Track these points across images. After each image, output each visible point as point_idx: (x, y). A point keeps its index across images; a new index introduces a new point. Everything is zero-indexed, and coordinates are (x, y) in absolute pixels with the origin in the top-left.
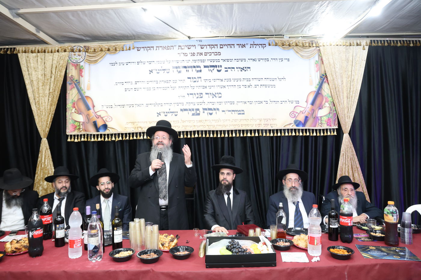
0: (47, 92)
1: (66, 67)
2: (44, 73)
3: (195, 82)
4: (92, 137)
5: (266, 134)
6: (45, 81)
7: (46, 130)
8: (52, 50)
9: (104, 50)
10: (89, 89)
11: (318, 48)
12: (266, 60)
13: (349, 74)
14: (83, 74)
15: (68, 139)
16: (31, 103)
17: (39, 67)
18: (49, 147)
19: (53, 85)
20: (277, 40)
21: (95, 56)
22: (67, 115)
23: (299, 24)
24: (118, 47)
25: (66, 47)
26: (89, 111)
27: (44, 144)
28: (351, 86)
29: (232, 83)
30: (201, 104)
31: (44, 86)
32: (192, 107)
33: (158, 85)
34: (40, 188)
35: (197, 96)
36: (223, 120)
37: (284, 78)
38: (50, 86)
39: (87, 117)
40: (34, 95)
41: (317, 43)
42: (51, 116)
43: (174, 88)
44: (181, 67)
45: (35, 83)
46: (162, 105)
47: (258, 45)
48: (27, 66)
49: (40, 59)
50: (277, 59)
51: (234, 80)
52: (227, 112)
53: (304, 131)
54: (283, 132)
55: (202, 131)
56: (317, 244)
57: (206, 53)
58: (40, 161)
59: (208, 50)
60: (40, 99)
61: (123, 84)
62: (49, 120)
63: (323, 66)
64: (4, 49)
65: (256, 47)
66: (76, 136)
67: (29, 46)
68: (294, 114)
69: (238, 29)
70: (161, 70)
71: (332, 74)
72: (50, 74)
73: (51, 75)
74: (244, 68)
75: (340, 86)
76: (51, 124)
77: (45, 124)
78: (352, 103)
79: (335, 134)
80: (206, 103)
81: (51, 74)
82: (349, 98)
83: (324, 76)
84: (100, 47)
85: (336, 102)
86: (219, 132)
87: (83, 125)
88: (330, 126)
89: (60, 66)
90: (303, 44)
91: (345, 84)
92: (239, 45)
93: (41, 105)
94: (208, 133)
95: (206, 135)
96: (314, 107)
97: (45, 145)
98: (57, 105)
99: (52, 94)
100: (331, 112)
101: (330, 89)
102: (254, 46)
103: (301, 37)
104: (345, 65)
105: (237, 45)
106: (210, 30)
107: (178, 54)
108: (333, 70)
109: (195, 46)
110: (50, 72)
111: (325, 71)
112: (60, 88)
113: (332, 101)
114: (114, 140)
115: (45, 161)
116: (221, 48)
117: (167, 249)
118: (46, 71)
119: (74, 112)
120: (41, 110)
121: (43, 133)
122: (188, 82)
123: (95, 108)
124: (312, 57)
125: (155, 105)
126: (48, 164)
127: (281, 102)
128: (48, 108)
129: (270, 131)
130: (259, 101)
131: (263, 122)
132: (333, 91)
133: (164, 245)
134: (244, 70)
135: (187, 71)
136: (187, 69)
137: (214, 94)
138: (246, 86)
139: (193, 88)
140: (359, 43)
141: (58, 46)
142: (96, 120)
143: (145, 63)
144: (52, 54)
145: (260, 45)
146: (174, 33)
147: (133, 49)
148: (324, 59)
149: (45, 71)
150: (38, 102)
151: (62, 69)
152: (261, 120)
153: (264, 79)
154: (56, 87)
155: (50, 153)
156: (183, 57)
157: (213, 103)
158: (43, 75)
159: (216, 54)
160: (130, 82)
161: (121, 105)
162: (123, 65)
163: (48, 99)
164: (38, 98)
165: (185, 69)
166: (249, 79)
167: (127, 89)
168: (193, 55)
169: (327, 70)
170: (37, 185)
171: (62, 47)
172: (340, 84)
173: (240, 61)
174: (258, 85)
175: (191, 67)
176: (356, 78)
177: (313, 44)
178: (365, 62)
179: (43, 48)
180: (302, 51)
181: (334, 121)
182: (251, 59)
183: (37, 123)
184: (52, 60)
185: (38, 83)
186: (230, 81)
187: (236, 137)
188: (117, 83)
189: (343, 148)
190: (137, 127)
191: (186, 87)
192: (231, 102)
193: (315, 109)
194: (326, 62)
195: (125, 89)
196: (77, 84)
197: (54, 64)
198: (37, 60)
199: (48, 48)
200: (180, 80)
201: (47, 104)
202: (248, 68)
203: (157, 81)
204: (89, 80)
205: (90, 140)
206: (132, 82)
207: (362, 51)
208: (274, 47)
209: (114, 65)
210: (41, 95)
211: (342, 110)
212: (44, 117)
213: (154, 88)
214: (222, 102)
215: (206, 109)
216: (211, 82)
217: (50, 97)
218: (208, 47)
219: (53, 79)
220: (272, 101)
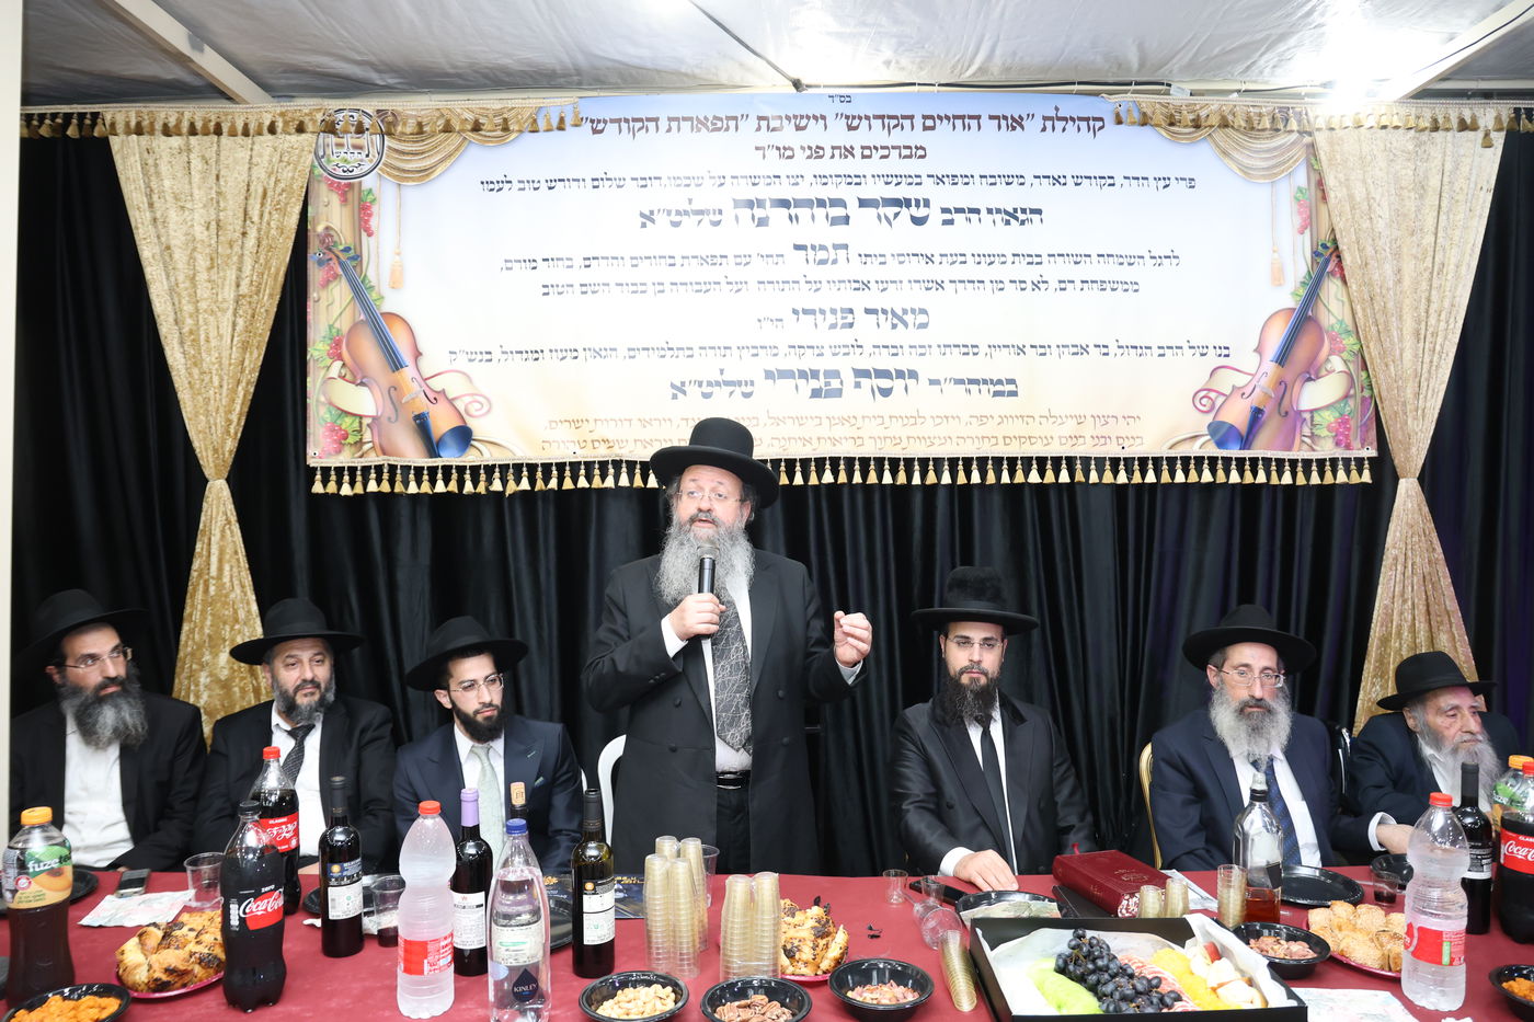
0: (229, 294)
1: (304, 193)
2: (214, 217)
3: (823, 262)
4: (412, 476)
5: (1101, 474)
6: (220, 250)
7: (222, 448)
8: (246, 126)
9: (457, 128)
10: (395, 285)
11: (1307, 139)
12: (1103, 181)
13: (1425, 243)
14: (373, 223)
15: (313, 482)
16: (162, 339)
17: (196, 192)
18: (235, 513)
19: (253, 267)
20: (1147, 101)
21: (422, 153)
22: (308, 389)
23: (1246, 39)
24: (516, 116)
25: (306, 114)
26: (397, 373)
27: (215, 502)
28: (1434, 292)
29: (971, 271)
30: (846, 350)
31: (215, 270)
32: (809, 362)
33: (677, 274)
34: (203, 679)
35: (831, 319)
36: (932, 417)
37: (1171, 254)
38: (240, 269)
39: (391, 399)
40: (174, 304)
41: (1304, 117)
42: (246, 391)
43: (738, 286)
44: (768, 204)
45: (180, 256)
46: (690, 352)
47: (1073, 119)
48: (148, 186)
49: (199, 159)
50: (1147, 179)
51: (977, 259)
52: (950, 388)
53: (1247, 467)
54: (1165, 467)
55: (850, 461)
57: (869, 148)
58: (200, 570)
59: (876, 135)
60: (201, 322)
61: (534, 268)
62: (238, 407)
63: (1323, 208)
64: (54, 116)
65: (1064, 130)
66: (346, 472)
67: (153, 107)
68: (1210, 398)
69: (998, 52)
70: (686, 213)
71: (1358, 242)
72: (240, 223)
73: (244, 227)
74: (1019, 211)
75: (1388, 289)
76: (243, 423)
77: (220, 421)
78: (1435, 359)
79: (1366, 477)
80: (868, 349)
81: (245, 221)
82: (1422, 337)
83: (1330, 251)
84: (443, 115)
85: (1373, 352)
86: (916, 463)
87: (375, 430)
88: (1348, 447)
89: (278, 190)
90: (1249, 120)
91: (1407, 282)
92: (997, 118)
93: (203, 348)
94: (872, 467)
95: (865, 475)
96: (1289, 374)
97: (222, 507)
98: (267, 348)
99: (250, 303)
100: (1352, 392)
101: (1351, 302)
102: (1059, 125)
103: (1238, 91)
104: (1413, 209)
105: (991, 117)
106: (888, 53)
107: (757, 148)
108: (1366, 225)
109: (823, 118)
110: (241, 215)
111: (1333, 230)
112: (281, 278)
113: (1356, 348)
114: (501, 489)
115: (220, 569)
116: (926, 128)
117: (807, 973)
118: (225, 209)
119: (336, 376)
120: (204, 365)
121: (211, 460)
122: (796, 265)
123: (423, 362)
124: (1283, 172)
125: (662, 353)
126: (231, 581)
127: (1161, 351)
128: (231, 358)
129: (1115, 462)
130: (1073, 346)
131: (1088, 430)
132: (1364, 310)
133: (797, 956)
134: (1017, 219)
135: (790, 217)
136: (793, 211)
137: (900, 313)
138: (1023, 285)
139: (814, 287)
140: (1469, 121)
141: (273, 110)
142: (424, 410)
143: (622, 183)
144: (249, 141)
145: (1080, 119)
146: (741, 65)
147: (576, 125)
148: (1330, 181)
149: (218, 209)
150: (191, 332)
151: (286, 204)
152: (1083, 419)
153: (1094, 258)
154: (263, 274)
155: (241, 539)
156: (773, 163)
157: (894, 351)
158: (213, 226)
159: (906, 152)
160: (562, 259)
161: (527, 352)
162: (535, 189)
163: (230, 324)
164: (191, 316)
165: (784, 211)
166: (1037, 256)
167: (552, 286)
168: (815, 155)
169: (1341, 225)
170: (191, 666)
171: (290, 115)
172: (1391, 284)
173: (1004, 183)
174: (1073, 282)
175: (808, 203)
176: (1453, 261)
177: (1287, 120)
178: (1489, 197)
179: (213, 118)
180: (1244, 148)
181: (1365, 428)
182: (1044, 177)
183: (190, 419)
184: (247, 166)
185: (191, 258)
186: (961, 263)
187: (982, 485)
188: (511, 261)
189: (1395, 536)
190: (593, 441)
191: (788, 282)
192: (967, 346)
193: (1288, 379)
194: (1339, 195)
195: (544, 286)
196: (350, 264)
197: (255, 183)
198: (186, 165)
199: (230, 117)
200: (762, 256)
201: (229, 341)
202: (1033, 211)
203: (673, 257)
204: (399, 247)
205: (403, 490)
206: (571, 259)
207: (1479, 150)
208: (1137, 128)
209: (499, 190)
210: (205, 307)
211: (1395, 385)
212: (216, 393)
213: (659, 284)
214: (930, 346)
215: (865, 373)
216: (885, 263)
217: (241, 316)
218: (877, 124)
219: (251, 242)
220: (1127, 347)
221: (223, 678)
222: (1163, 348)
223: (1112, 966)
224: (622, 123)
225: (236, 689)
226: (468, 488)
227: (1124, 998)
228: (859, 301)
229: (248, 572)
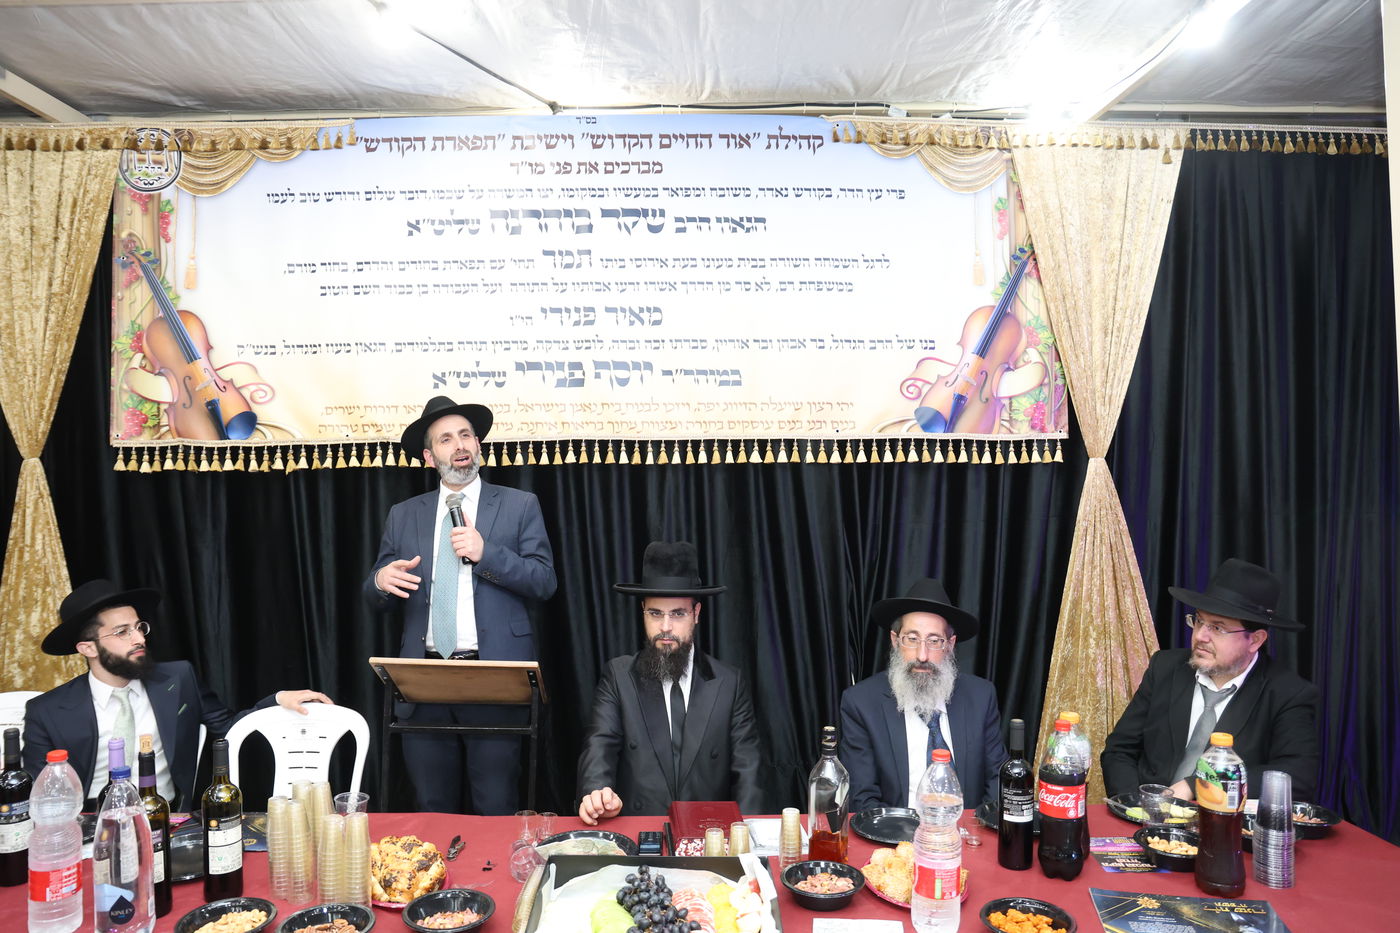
0: (41, 292)
1: (109, 204)
2: (28, 223)
3: (569, 266)
4: (203, 456)
5: (816, 455)
6: (34, 253)
7: (36, 429)
8: (57, 142)
9: (246, 147)
10: (191, 285)
11: (1007, 155)
12: (821, 192)
13: (1112, 248)
14: (171, 230)
15: (115, 461)
17: (12, 200)
18: (47, 488)
19: (65, 269)
20: (862, 121)
21: (216, 168)
22: (112, 378)
23: (939, 68)
24: (299, 136)
25: (112, 133)
26: (191, 364)
27: (29, 478)
28: (1120, 292)
29: (700, 273)
30: (588, 345)
31: (30, 270)
32: (555, 355)
33: (440, 277)
34: (19, 636)
35: (575, 316)
36: (665, 405)
37: (882, 258)
38: (52, 271)
39: (185, 386)
41: (1004, 135)
42: (57, 380)
43: (493, 288)
44: (521, 214)
46: (450, 347)
47: (795, 138)
49: (15, 171)
50: (861, 190)
51: (707, 263)
52: (680, 378)
53: (950, 448)
54: (875, 448)
55: (590, 444)
56: (943, 895)
57: (611, 164)
58: (15, 539)
59: (618, 152)
60: (17, 318)
61: (314, 271)
62: (50, 394)
63: (1021, 218)
65: (787, 147)
66: (146, 452)
68: (917, 387)
69: (722, 78)
70: (449, 222)
71: (1052, 247)
72: (51, 228)
73: (56, 232)
74: (745, 220)
75: (1079, 289)
76: (55, 408)
77: (34, 406)
78: (1121, 352)
79: (1059, 457)
80: (608, 343)
81: (57, 226)
82: (1110, 331)
83: (1027, 255)
84: (234, 134)
85: (1065, 345)
86: (650, 445)
87: (171, 414)
88: (1043, 430)
89: (87, 200)
90: (954, 138)
91: (1096, 282)
92: (727, 136)
93: (18, 341)
94: (610, 448)
95: (603, 455)
96: (988, 364)
97: (35, 481)
98: (77, 342)
99: (61, 300)
100: (1046, 381)
101: (1046, 300)
102: (783, 143)
104: (1102, 218)
105: (721, 136)
106: (624, 81)
107: (512, 165)
109: (571, 137)
110: (53, 222)
111: (1030, 236)
112: (89, 279)
113: (1051, 341)
114: (282, 468)
116: (662, 146)
117: (401, 901)
118: (38, 217)
119: (137, 366)
120: (19, 356)
121: (25, 440)
122: (545, 269)
123: (214, 354)
124: (983, 186)
125: (425, 347)
126: (43, 548)
127: (873, 345)
128: (43, 350)
129: (829, 444)
130: (792, 340)
131: (805, 415)
132: (1057, 307)
133: (394, 886)
135: (540, 226)
136: (543, 221)
137: (637, 311)
138: (748, 286)
139: (561, 288)
140: (1150, 140)
141: (80, 128)
142: (214, 397)
143: (392, 196)
144: (60, 155)
145: (801, 137)
146: (497, 90)
147: (351, 144)
148: (1026, 193)
149: (32, 217)
150: (8, 327)
151: (95, 212)
152: (800, 405)
153: (812, 261)
154: (73, 275)
155: (53, 511)
156: (527, 178)
157: (632, 344)
158: (28, 231)
159: (644, 168)
160: (338, 264)
161: (307, 346)
162: (315, 201)
163: (43, 320)
164: (7, 313)
165: (535, 220)
166: (760, 260)
167: (329, 288)
168: (563, 171)
169: (1037, 232)
171: (97, 132)
172: (1081, 285)
173: (731, 195)
174: (792, 283)
175: (557, 214)
176: (1137, 264)
177: (989, 138)
178: (1170, 206)
179: (28, 134)
180: (949, 163)
181: (1058, 412)
182: (768, 189)
183: (6, 404)
184: (58, 178)
185: (7, 261)
186: (692, 266)
187: (709, 465)
188: (293, 265)
189: (1085, 510)
191: (537, 284)
192: (696, 341)
193: (989, 369)
194: (1035, 205)
195: (322, 288)
196: (151, 267)
197: (66, 193)
198: (3, 176)
199: (42, 134)
200: (515, 261)
201: (42, 334)
202: (758, 220)
203: (436, 262)
204: (194, 252)
205: (196, 468)
206: (346, 264)
207: (1161, 166)
208: (853, 146)
209: (282, 202)
210: (20, 304)
211: (1085, 374)
212: (29, 381)
213: (423, 286)
214: (663, 341)
215: (604, 365)
216: (624, 267)
217: (53, 312)
218: (619, 142)
219: (62, 245)
220: (841, 341)
221: (35, 635)
222: (874, 341)
226: (253, 466)
229: (60, 540)
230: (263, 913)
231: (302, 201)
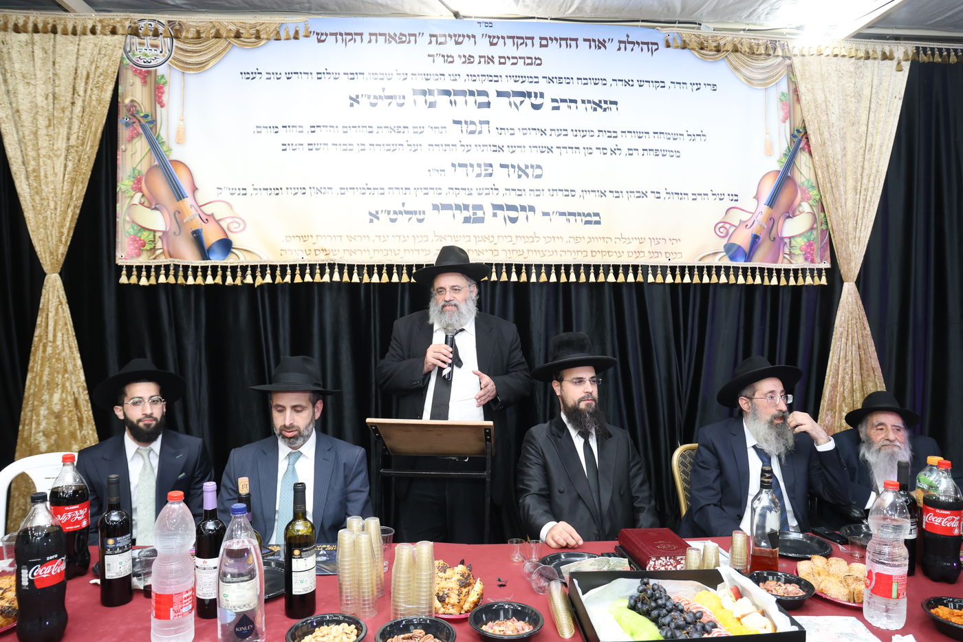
0: (61, 144)
1: (115, 77)
2: (51, 90)
3: (472, 132)
4: (190, 273)
5: (655, 277)
6: (55, 114)
7: (56, 251)
8: (74, 28)
9: (224, 36)
10: (180, 140)
11: (788, 62)
12: (657, 84)
13: (860, 131)
14: (165, 98)
15: (120, 276)
16: (14, 175)
17: (38, 73)
18: (65, 297)
19: (80, 126)
20: (687, 32)
21: (200, 52)
22: (117, 211)
24: (265, 29)
25: (118, 22)
26: (180, 202)
27: (51, 289)
28: (866, 163)
29: (571, 141)
30: (487, 191)
31: (52, 127)
32: (462, 199)
33: (374, 138)
34: (43, 411)
35: (477, 170)
36: (544, 237)
37: (701, 133)
38: (70, 128)
39: (176, 218)
40: (22, 151)
41: (786, 47)
42: (74, 213)
43: (415, 148)
44: (436, 93)
45: (26, 117)
46: (382, 191)
47: (638, 43)
48: (3, 67)
49: (41, 50)
50: (686, 84)
51: (575, 133)
52: (556, 218)
53: (749, 273)
54: (696, 272)
57: (504, 57)
58: (40, 336)
59: (509, 49)
60: (41, 164)
61: (277, 132)
62: (68, 224)
63: (798, 107)
65: (632, 50)
66: (144, 269)
67: (7, 12)
68: (726, 228)
70: (381, 97)
71: (819, 129)
72: (70, 95)
73: (73, 98)
74: (603, 102)
75: (838, 160)
76: (71, 235)
77: (55, 233)
78: (866, 205)
79: (824, 281)
80: (502, 191)
81: (74, 94)
82: (859, 191)
83: (802, 134)
84: (214, 26)
85: (828, 200)
86: (533, 267)
87: (165, 240)
88: (813, 261)
89: (98, 74)
90: (751, 48)
91: (849, 156)
92: (589, 40)
93: (43, 182)
94: (504, 270)
95: (499, 275)
96: (776, 213)
97: (56, 291)
98: (89, 184)
99: (77, 151)
100: (815, 226)
101: (814, 167)
102: (629, 46)
103: (744, 30)
104: (854, 109)
105: (585, 40)
107: (429, 56)
108: (824, 118)
109: (474, 36)
110: (71, 90)
111: (804, 121)
112: (99, 135)
113: (818, 197)
114: (251, 282)
115: (55, 336)
116: (542, 46)
117: (454, 612)
118: (59, 85)
119: (137, 203)
120: (44, 194)
121: (48, 260)
122: (455, 134)
123: (198, 194)
124: (772, 82)
125: (363, 191)
126: (63, 344)
127: (694, 197)
128: (63, 190)
129: (664, 269)
130: (637, 192)
131: (647, 247)
132: (823, 173)
133: (447, 601)
134: (601, 107)
135: (451, 102)
136: (453, 98)
137: (524, 168)
138: (605, 151)
139: (466, 149)
140: (888, 54)
141: (94, 18)
142: (198, 227)
143: (337, 76)
144: (77, 38)
145: (643, 43)
147: (306, 36)
148: (802, 89)
149: (54, 86)
150: (34, 171)
151: (103, 84)
152: (643, 240)
153: (651, 134)
154: (86, 132)
155: (70, 315)
156: (440, 66)
157: (520, 192)
158: (51, 96)
159: (529, 61)
160: (296, 127)
161: (271, 189)
162: (278, 79)
163: (63, 166)
164: (34, 159)
165: (447, 97)
166: (614, 132)
167: (289, 145)
168: (468, 61)
169: (809, 118)
170: (33, 403)
171: (106, 21)
172: (839, 157)
173: (593, 83)
174: (637, 150)
175: (463, 93)
176: (878, 143)
177: (775, 49)
178: (901, 102)
179: (51, 21)
180: (748, 66)
181: (822, 249)
182: (619, 80)
183: (33, 231)
184: (75, 56)
185: (34, 119)
186: (564, 135)
187: (577, 283)
188: (260, 127)
189: (841, 319)
190: (315, 250)
191: (449, 145)
192: (568, 191)
193: (776, 216)
194: (808, 98)
195: (283, 145)
196: (148, 126)
197: (81, 68)
198: (31, 54)
199: (63, 22)
200: (432, 128)
201: (61, 178)
202: (612, 103)
203: (372, 127)
204: (183, 115)
205: (184, 282)
206: (302, 127)
207: (894, 72)
208: (680, 51)
209: (252, 79)
210: (44, 153)
211: (842, 222)
212: (52, 213)
213: (362, 145)
214: (543, 190)
215: (499, 207)
216: (514, 134)
217: (70, 160)
218: (509, 42)
219: (78, 109)
220: (672, 193)
221: (56, 410)
222: (695, 194)
223: (668, 604)
224: (338, 36)
225: (66, 419)
227: (678, 627)
228: (496, 159)
229: (75, 338)
230: (353, 626)
231: (267, 79)
